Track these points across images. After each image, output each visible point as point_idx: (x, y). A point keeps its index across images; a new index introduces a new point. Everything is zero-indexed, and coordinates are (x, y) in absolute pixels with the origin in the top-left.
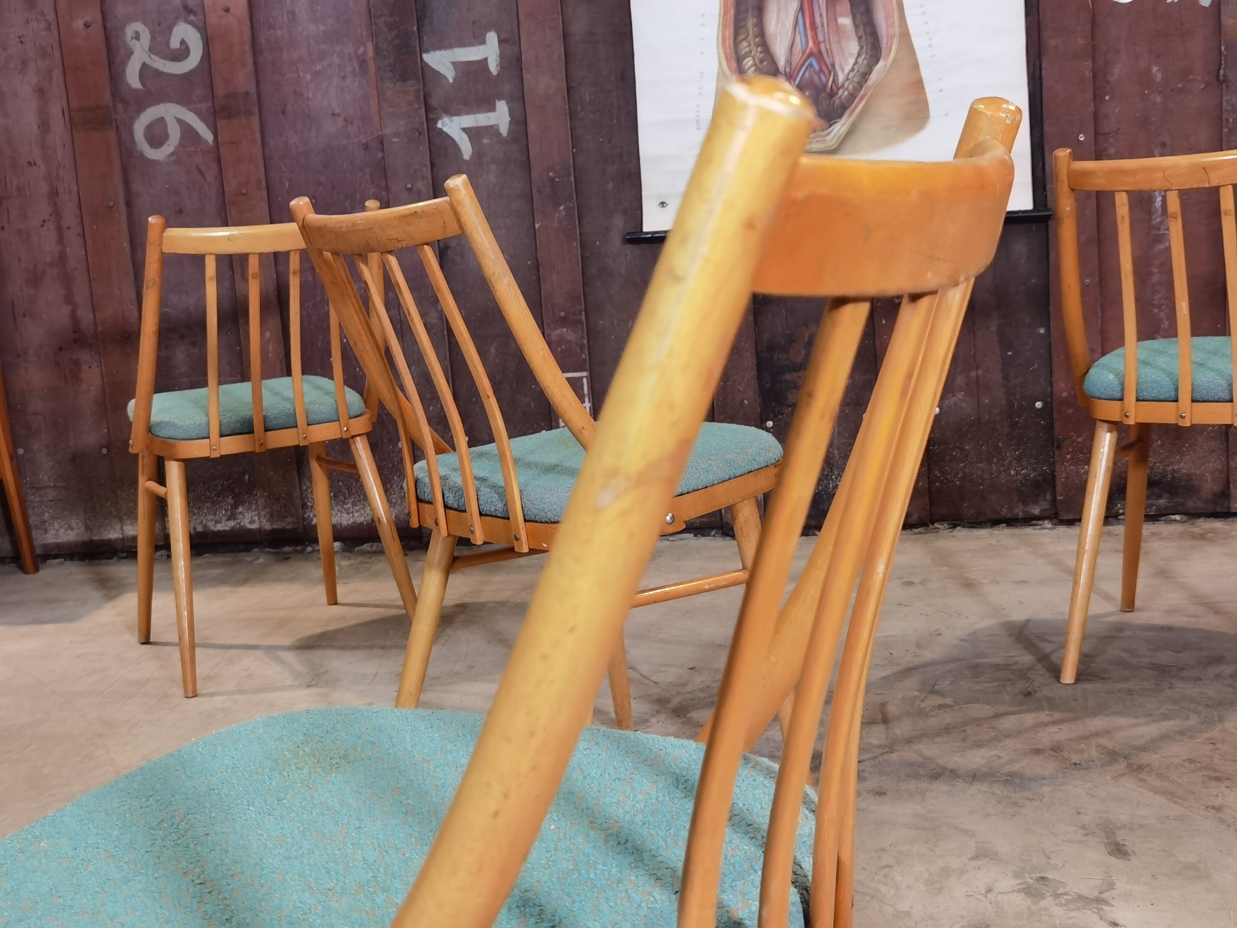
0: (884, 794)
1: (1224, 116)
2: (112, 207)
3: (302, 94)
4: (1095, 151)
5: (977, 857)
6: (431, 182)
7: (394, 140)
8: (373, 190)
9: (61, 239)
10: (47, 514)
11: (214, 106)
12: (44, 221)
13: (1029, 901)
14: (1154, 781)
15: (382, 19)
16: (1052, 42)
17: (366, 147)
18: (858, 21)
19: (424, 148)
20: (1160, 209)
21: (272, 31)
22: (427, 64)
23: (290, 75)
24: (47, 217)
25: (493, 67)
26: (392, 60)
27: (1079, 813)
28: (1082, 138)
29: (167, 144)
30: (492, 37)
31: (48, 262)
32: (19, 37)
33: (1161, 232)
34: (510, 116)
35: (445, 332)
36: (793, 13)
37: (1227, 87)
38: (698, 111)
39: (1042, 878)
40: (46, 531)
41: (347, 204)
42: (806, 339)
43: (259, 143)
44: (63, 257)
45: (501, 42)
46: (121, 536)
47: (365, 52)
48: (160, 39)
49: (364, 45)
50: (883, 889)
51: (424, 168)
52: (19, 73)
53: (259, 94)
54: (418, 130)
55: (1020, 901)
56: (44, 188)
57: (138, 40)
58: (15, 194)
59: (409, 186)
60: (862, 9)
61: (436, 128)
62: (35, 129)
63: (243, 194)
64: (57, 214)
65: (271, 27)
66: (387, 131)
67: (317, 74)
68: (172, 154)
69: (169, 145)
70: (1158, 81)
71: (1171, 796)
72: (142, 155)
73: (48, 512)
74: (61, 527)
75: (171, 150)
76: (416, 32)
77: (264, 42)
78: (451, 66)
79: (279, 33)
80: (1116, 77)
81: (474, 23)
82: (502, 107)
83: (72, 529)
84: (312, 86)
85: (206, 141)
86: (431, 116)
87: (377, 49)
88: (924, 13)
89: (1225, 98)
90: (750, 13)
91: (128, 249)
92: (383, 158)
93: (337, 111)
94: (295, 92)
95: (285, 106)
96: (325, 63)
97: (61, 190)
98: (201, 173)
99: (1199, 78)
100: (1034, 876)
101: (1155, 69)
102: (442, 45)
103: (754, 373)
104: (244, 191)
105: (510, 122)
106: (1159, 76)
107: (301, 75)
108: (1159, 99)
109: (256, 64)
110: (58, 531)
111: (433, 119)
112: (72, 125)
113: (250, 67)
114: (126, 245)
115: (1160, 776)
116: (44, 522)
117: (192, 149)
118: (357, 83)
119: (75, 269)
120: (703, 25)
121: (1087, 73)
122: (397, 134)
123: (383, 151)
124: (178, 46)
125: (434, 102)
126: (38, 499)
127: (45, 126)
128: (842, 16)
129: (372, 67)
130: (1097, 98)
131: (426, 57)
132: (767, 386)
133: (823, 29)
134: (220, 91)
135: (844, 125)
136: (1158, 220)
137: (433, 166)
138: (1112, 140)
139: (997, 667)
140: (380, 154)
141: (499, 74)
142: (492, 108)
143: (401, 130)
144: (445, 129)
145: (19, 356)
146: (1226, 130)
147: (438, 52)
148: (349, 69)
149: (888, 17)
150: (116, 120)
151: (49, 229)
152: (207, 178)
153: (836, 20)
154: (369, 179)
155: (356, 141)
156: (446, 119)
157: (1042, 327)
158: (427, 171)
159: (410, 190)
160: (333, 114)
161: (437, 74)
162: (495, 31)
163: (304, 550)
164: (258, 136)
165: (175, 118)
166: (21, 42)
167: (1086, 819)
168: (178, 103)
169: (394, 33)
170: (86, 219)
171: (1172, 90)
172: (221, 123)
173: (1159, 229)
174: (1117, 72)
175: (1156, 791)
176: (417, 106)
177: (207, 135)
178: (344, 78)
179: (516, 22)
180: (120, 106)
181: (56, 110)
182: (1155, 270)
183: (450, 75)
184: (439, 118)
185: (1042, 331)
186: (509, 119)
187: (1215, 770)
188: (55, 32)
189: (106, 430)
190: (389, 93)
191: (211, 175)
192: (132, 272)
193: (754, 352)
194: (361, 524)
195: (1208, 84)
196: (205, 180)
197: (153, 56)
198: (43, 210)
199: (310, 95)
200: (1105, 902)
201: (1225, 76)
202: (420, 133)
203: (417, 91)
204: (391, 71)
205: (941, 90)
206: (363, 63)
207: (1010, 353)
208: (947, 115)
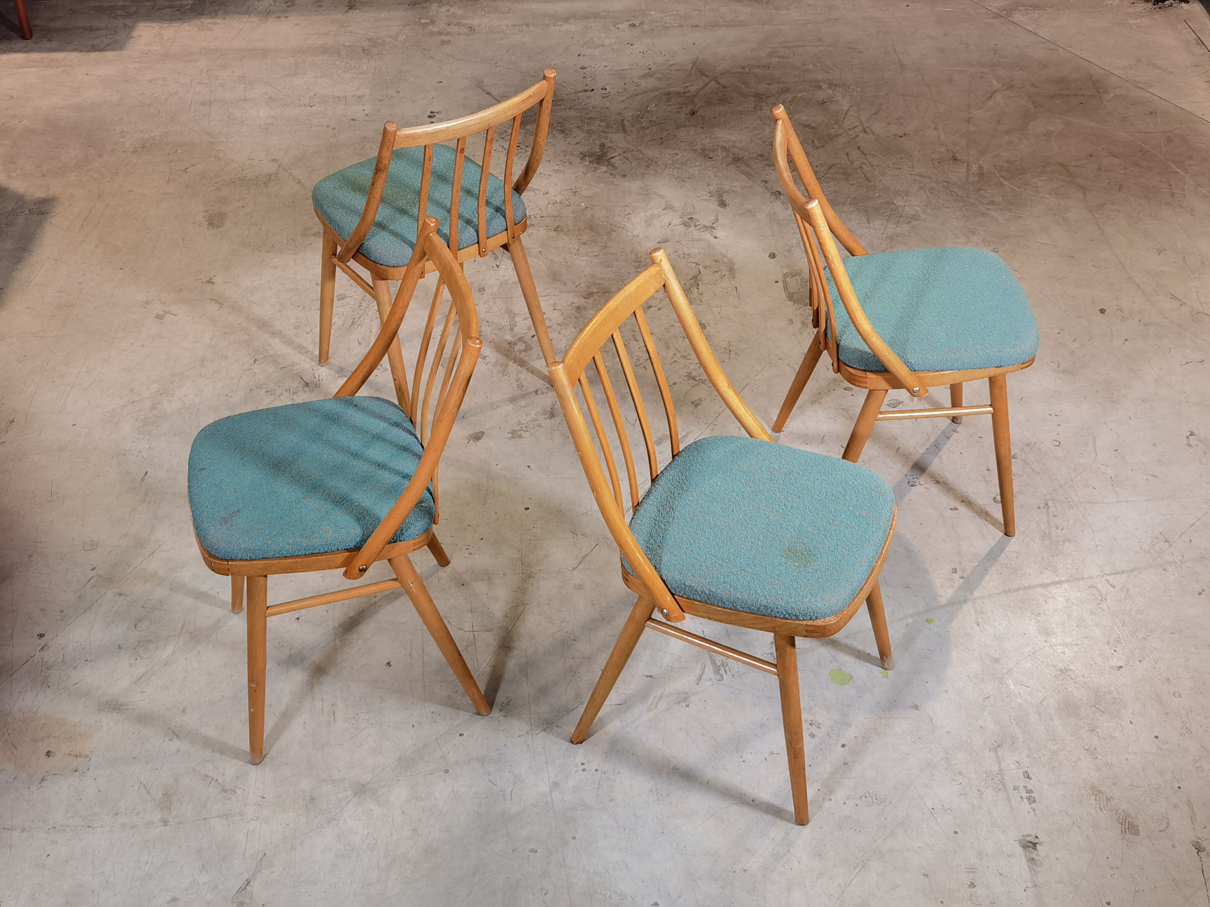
0: (626, 176)
5: (665, 208)
13: (685, 229)
14: (743, 167)
27: (709, 185)
39: (691, 218)
50: (628, 225)
71: (748, 175)
100: (688, 217)
115: (746, 164)
139: (680, 94)
167: (711, 188)
175: (743, 173)
200: (714, 229)
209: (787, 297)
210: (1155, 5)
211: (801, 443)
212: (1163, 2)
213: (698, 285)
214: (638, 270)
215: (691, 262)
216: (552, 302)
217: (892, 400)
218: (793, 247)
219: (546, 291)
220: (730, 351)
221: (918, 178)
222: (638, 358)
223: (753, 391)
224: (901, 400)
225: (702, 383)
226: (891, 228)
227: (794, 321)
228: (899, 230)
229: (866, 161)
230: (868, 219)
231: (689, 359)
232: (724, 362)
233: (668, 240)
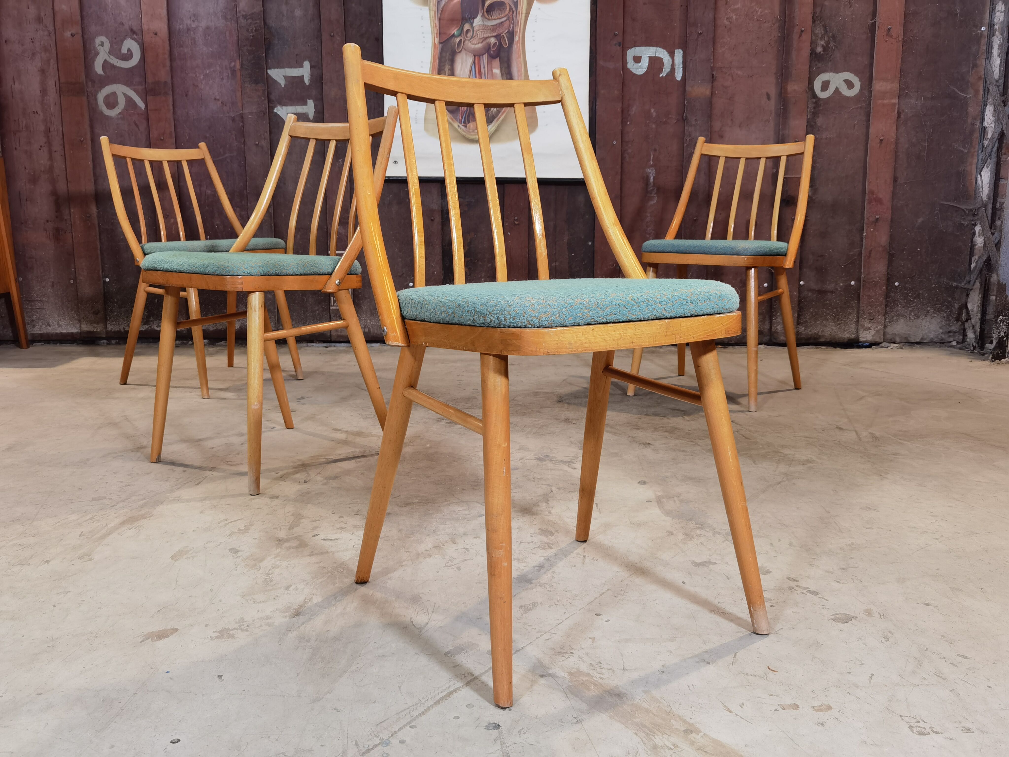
1: (685, 137)
2: (83, 141)
3: (197, 86)
4: (621, 150)
5: (519, 449)
6: (269, 141)
7: (250, 116)
8: (236, 144)
9: (51, 158)
10: (35, 316)
11: (146, 88)
12: (41, 146)
13: (539, 462)
15: (246, 48)
16: (602, 92)
17: (233, 120)
18: (503, 72)
19: (266, 122)
20: (652, 183)
21: (181, 49)
22: (270, 76)
23: (191, 75)
24: (43, 144)
25: (307, 81)
26: (250, 71)
28: (615, 143)
29: (117, 107)
30: (307, 64)
31: (43, 170)
32: (32, 39)
33: (653, 195)
34: (315, 108)
35: (273, 225)
36: (470, 64)
37: (687, 123)
38: (417, 113)
40: (34, 326)
41: (221, 150)
42: (469, 241)
43: (172, 111)
44: (51, 168)
45: (312, 67)
46: (80, 331)
47: (234, 66)
48: (116, 47)
49: (235, 61)
51: (266, 134)
52: (30, 60)
53: (172, 83)
54: (263, 112)
55: (534, 462)
56: (42, 128)
57: (103, 46)
58: (24, 129)
59: (257, 143)
60: (506, 65)
61: (273, 112)
62: (38, 92)
63: (162, 140)
64: (49, 143)
65: (181, 46)
66: (246, 111)
67: (206, 75)
68: (120, 113)
69: (119, 108)
70: (654, 116)
71: (615, 434)
72: (102, 112)
73: (36, 315)
74: (43, 324)
75: (119, 111)
76: (264, 57)
77: (177, 54)
78: (283, 78)
79: (186, 51)
80: (633, 113)
81: (297, 55)
82: (311, 103)
83: (50, 326)
84: (204, 82)
85: (140, 108)
86: (271, 105)
87: (242, 64)
88: (537, 70)
89: (686, 128)
90: (447, 64)
91: (91, 166)
92: (243, 126)
93: (218, 97)
94: (194, 85)
95: (188, 92)
96: (212, 70)
97: (52, 129)
98: (136, 125)
99: (674, 117)
100: (543, 455)
101: (652, 110)
102: (279, 65)
103: (441, 257)
104: (162, 138)
105: (315, 112)
106: (655, 114)
107: (198, 75)
108: (654, 126)
109: (171, 66)
110: (41, 326)
111: (272, 107)
112: (61, 92)
113: (168, 68)
114: (90, 163)
115: (611, 427)
116: (33, 321)
117: (132, 111)
118: (229, 83)
119: (59, 176)
120: (422, 67)
121: (619, 109)
122: (251, 113)
123: (243, 122)
124: (126, 52)
125: (273, 97)
126: (29, 307)
127: (44, 91)
128: (495, 68)
129: (238, 74)
130: (624, 123)
131: (270, 72)
132: (447, 265)
133: (485, 75)
134: (150, 80)
135: (493, 126)
136: (651, 188)
137: (270, 133)
138: (630, 145)
139: (547, 393)
140: (241, 124)
141: (310, 85)
142: (305, 104)
143: (254, 111)
144: (279, 113)
145: (22, 223)
146: (685, 145)
147: (276, 70)
148: (225, 74)
149: (519, 71)
150: (87, 91)
151: (43, 151)
152: (140, 129)
153: (492, 70)
154: (234, 137)
155: (228, 115)
156: (279, 107)
157: (590, 241)
158: (267, 135)
159: (257, 145)
160: (215, 99)
161: (275, 81)
162: (309, 61)
163: (188, 343)
164: (171, 107)
165: (122, 93)
166: (33, 42)
167: (573, 440)
168: (124, 85)
169: (252, 56)
170: (67, 147)
171: (660, 122)
172: (150, 98)
173: (651, 193)
174: (634, 110)
176: (263, 98)
177: (142, 105)
178: (222, 79)
179: (320, 57)
180: (90, 84)
181: (51, 83)
182: (648, 215)
183: (282, 83)
184: (276, 106)
185: (590, 243)
186: (314, 110)
187: (637, 426)
188: (54, 38)
189: (73, 270)
190: (248, 90)
191: (143, 127)
192: (93, 180)
193: (441, 245)
194: (220, 330)
195: (678, 120)
196: (139, 130)
197: (111, 57)
198: (42, 140)
199: (203, 87)
201: (686, 116)
202: (264, 114)
203: (264, 90)
204: (249, 77)
205: (544, 112)
206: (233, 71)
207: (573, 254)
208: (547, 125)
209: (663, 513)
210: (993, 362)
211: (697, 662)
212: (1000, 360)
213: (548, 500)
214: (475, 488)
215: (543, 484)
216: (356, 509)
217: (838, 614)
218: (668, 477)
219: (353, 500)
220: (584, 556)
221: (803, 438)
222: (451, 559)
223: (616, 597)
224: (853, 615)
225: (540, 586)
226: (783, 468)
227: (675, 532)
228: (792, 469)
229: (742, 429)
230: (754, 462)
231: (525, 562)
232: (575, 566)
233: (518, 469)
